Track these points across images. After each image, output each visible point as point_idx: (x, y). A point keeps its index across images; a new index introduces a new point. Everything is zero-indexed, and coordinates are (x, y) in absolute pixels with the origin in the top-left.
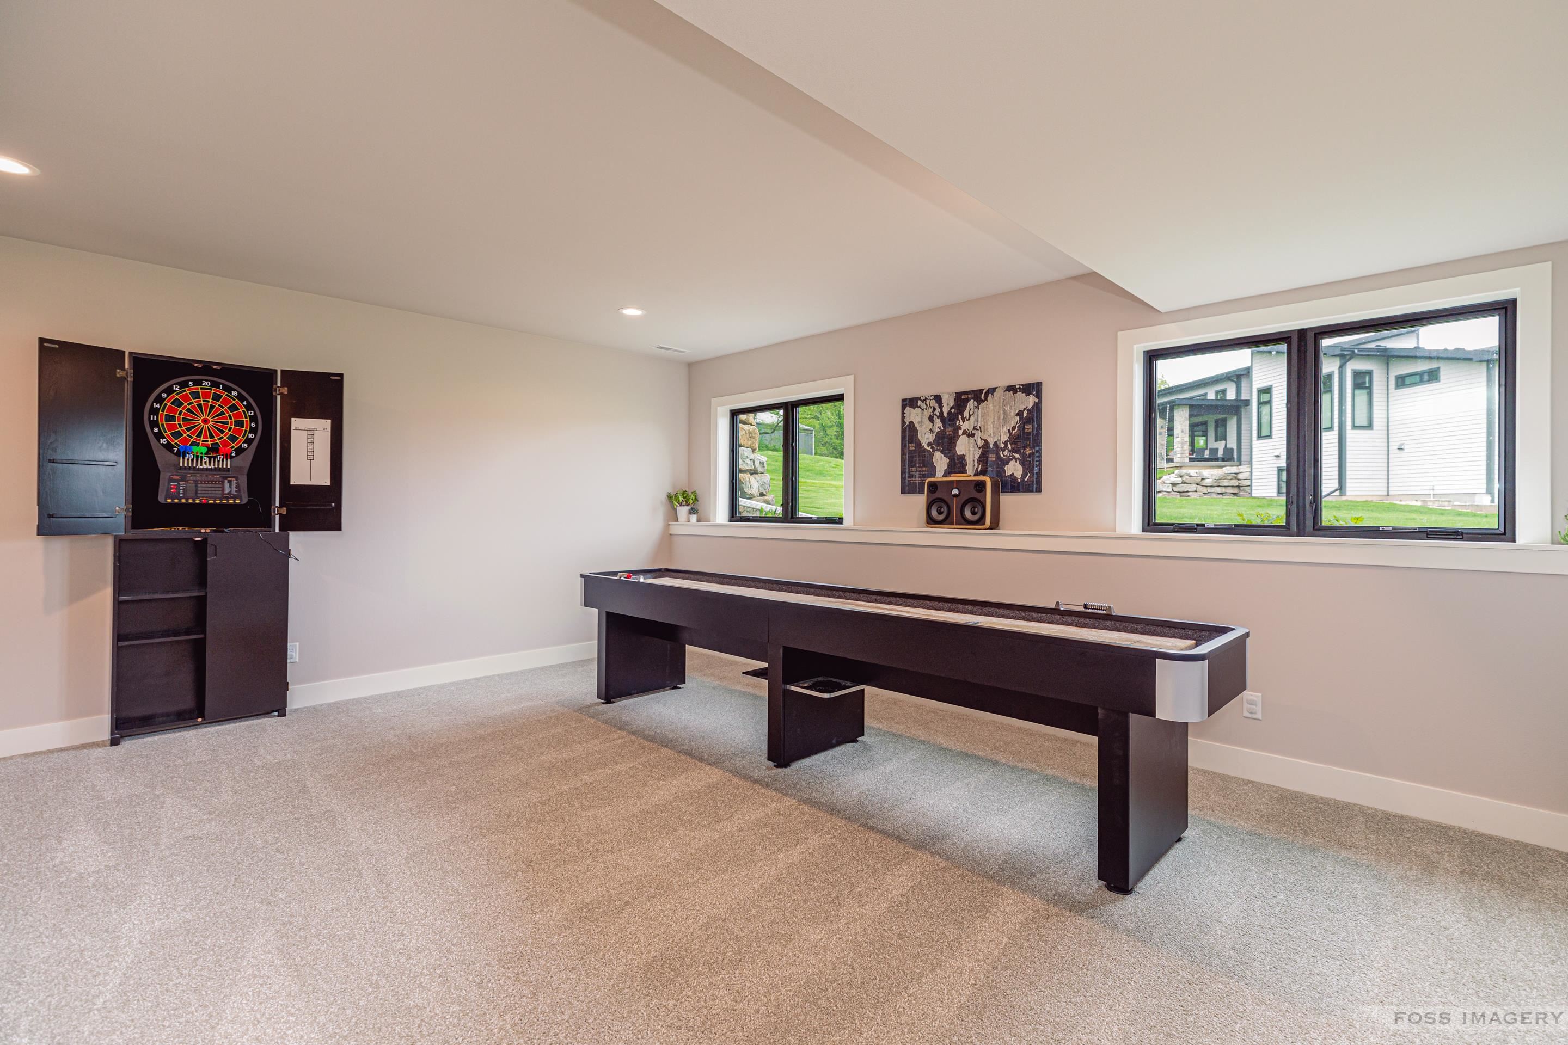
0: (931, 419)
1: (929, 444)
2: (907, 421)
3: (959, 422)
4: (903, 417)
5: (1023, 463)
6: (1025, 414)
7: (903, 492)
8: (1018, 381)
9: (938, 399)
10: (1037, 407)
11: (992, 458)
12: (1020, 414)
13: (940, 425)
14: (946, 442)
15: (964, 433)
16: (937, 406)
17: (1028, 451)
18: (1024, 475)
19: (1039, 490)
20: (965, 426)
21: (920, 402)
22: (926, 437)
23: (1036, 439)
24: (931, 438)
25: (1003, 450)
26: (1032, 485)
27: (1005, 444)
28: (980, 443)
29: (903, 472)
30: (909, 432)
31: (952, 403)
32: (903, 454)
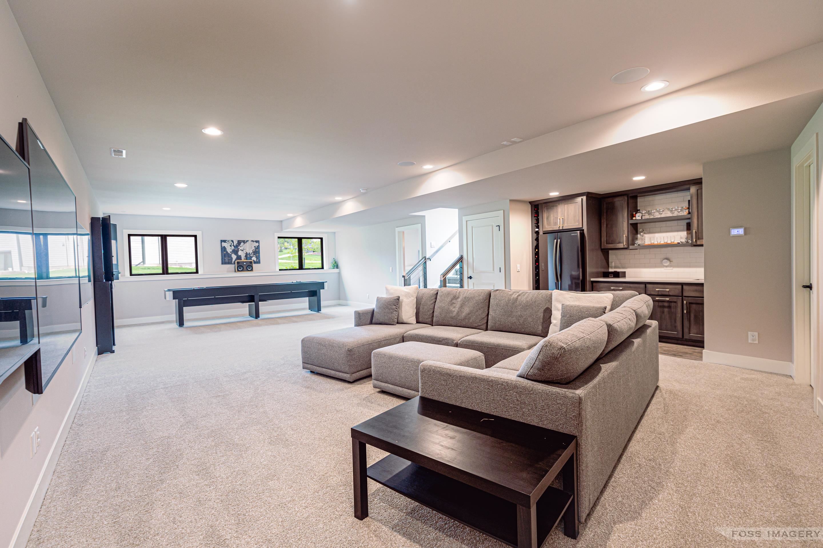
0: (231, 246)
1: (230, 252)
2: (223, 246)
3: (239, 247)
4: (221, 245)
5: (256, 257)
6: (256, 247)
7: (222, 264)
8: (254, 240)
9: (232, 241)
10: (259, 246)
11: (248, 256)
12: (255, 247)
13: (233, 247)
14: (235, 252)
15: (241, 250)
16: (232, 243)
17: (257, 255)
18: (256, 260)
19: (260, 263)
20: (241, 248)
21: (227, 242)
22: (229, 250)
23: (259, 252)
24: (231, 251)
25: (251, 254)
26: (258, 262)
27: (252, 253)
28: (245, 253)
29: (222, 259)
30: (223, 249)
31: (237, 243)
32: (222, 254)
